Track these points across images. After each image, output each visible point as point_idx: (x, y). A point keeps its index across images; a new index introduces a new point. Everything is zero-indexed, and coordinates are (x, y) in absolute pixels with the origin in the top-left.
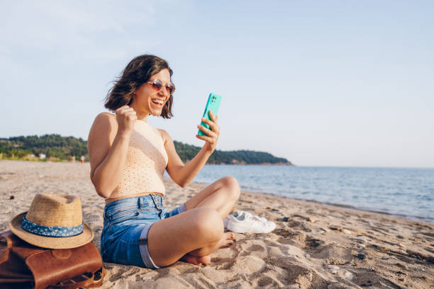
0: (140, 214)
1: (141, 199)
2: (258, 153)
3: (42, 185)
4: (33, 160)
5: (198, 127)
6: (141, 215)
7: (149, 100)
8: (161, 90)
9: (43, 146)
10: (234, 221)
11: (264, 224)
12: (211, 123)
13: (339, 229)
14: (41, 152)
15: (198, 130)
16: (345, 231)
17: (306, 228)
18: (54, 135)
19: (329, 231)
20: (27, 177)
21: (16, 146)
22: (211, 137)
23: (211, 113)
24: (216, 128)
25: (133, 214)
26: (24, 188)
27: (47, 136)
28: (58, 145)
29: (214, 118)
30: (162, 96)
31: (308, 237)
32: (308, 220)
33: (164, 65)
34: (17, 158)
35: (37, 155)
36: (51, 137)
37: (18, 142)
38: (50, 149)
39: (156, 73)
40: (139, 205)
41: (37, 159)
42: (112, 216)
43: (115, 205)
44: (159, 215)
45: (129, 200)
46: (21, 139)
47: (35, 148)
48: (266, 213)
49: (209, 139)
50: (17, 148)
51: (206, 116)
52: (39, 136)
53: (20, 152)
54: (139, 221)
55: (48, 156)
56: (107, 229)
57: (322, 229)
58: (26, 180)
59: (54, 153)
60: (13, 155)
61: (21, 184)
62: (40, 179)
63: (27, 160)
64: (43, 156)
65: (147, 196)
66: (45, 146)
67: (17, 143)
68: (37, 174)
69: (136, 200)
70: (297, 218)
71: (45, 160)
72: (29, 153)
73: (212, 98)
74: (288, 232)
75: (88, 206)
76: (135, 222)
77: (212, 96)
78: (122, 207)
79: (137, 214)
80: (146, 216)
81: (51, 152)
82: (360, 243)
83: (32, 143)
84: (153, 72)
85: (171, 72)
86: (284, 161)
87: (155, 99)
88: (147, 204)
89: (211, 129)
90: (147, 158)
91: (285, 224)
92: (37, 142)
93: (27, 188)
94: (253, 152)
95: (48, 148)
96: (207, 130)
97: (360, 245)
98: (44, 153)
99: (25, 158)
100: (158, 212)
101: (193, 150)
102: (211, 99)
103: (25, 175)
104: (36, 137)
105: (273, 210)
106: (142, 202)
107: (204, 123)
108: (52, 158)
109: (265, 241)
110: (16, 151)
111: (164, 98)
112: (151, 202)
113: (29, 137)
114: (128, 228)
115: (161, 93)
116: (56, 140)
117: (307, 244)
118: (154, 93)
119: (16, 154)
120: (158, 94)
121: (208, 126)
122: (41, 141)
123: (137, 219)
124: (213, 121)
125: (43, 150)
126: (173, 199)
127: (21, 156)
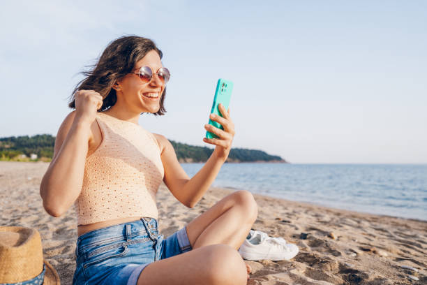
0: (126, 249)
1: (129, 228)
2: (252, 151)
3: (28, 190)
4: (24, 161)
5: (206, 127)
6: (127, 251)
7: (140, 95)
8: (152, 79)
9: (34, 146)
10: (249, 246)
11: (284, 248)
12: (222, 120)
13: (372, 250)
14: (32, 152)
15: (206, 131)
16: (381, 252)
17: (333, 249)
18: (45, 135)
19: (361, 252)
20: (14, 180)
21: (7, 146)
22: (224, 139)
23: (221, 106)
24: (229, 127)
25: (117, 250)
26: (7, 193)
27: (38, 136)
28: (49, 145)
29: (225, 113)
30: (154, 87)
31: (341, 265)
32: (330, 236)
33: (150, 46)
34: (8, 159)
35: (28, 155)
36: (43, 137)
37: (10, 143)
38: (41, 149)
39: (141, 58)
40: (125, 236)
41: (28, 159)
42: (87, 253)
43: (92, 237)
44: (154, 247)
45: (110, 229)
46: (12, 139)
47: (27, 149)
48: (278, 226)
49: (222, 142)
50: (8, 149)
51: (216, 112)
52: (30, 136)
53: (11, 152)
54: (125, 260)
55: (39, 156)
56: (80, 272)
57: (352, 251)
58: (13, 182)
59: (46, 153)
60: (4, 156)
61: (6, 188)
62: (27, 182)
63: (18, 161)
64: (34, 156)
65: (137, 222)
66: (36, 146)
67: (7, 144)
68: (26, 176)
69: (121, 229)
70: (314, 232)
71: (36, 161)
72: (20, 153)
73: (220, 86)
74: (313, 257)
75: (71, 219)
76: (119, 262)
77: (221, 84)
78: (101, 240)
79: (123, 249)
80: (134, 251)
81: (42, 152)
82: (410, 273)
83: (23, 143)
84: (138, 58)
85: (160, 53)
86: (277, 159)
87: (147, 93)
88: (137, 234)
89: (222, 128)
90: (135, 170)
91: (305, 242)
92: (28, 142)
93: (11, 193)
94: (247, 150)
95: (39, 148)
96: (218, 131)
97: (410, 276)
98: (35, 153)
99: (15, 159)
100: (152, 243)
101: (186, 148)
102: (220, 88)
103: (12, 177)
104: (27, 137)
105: (284, 221)
106: (129, 231)
107: (213, 121)
108: (43, 158)
109: (291, 276)
110: (7, 151)
111: (159, 89)
112: (142, 230)
113: (20, 138)
114: (111, 270)
115: (153, 84)
116: (48, 139)
117: (345, 278)
118: (144, 85)
119: (6, 155)
120: (150, 86)
121: (219, 125)
122: (32, 141)
123: (122, 257)
124: (225, 117)
125: (34, 151)
126: (169, 208)
127: (11, 157)
